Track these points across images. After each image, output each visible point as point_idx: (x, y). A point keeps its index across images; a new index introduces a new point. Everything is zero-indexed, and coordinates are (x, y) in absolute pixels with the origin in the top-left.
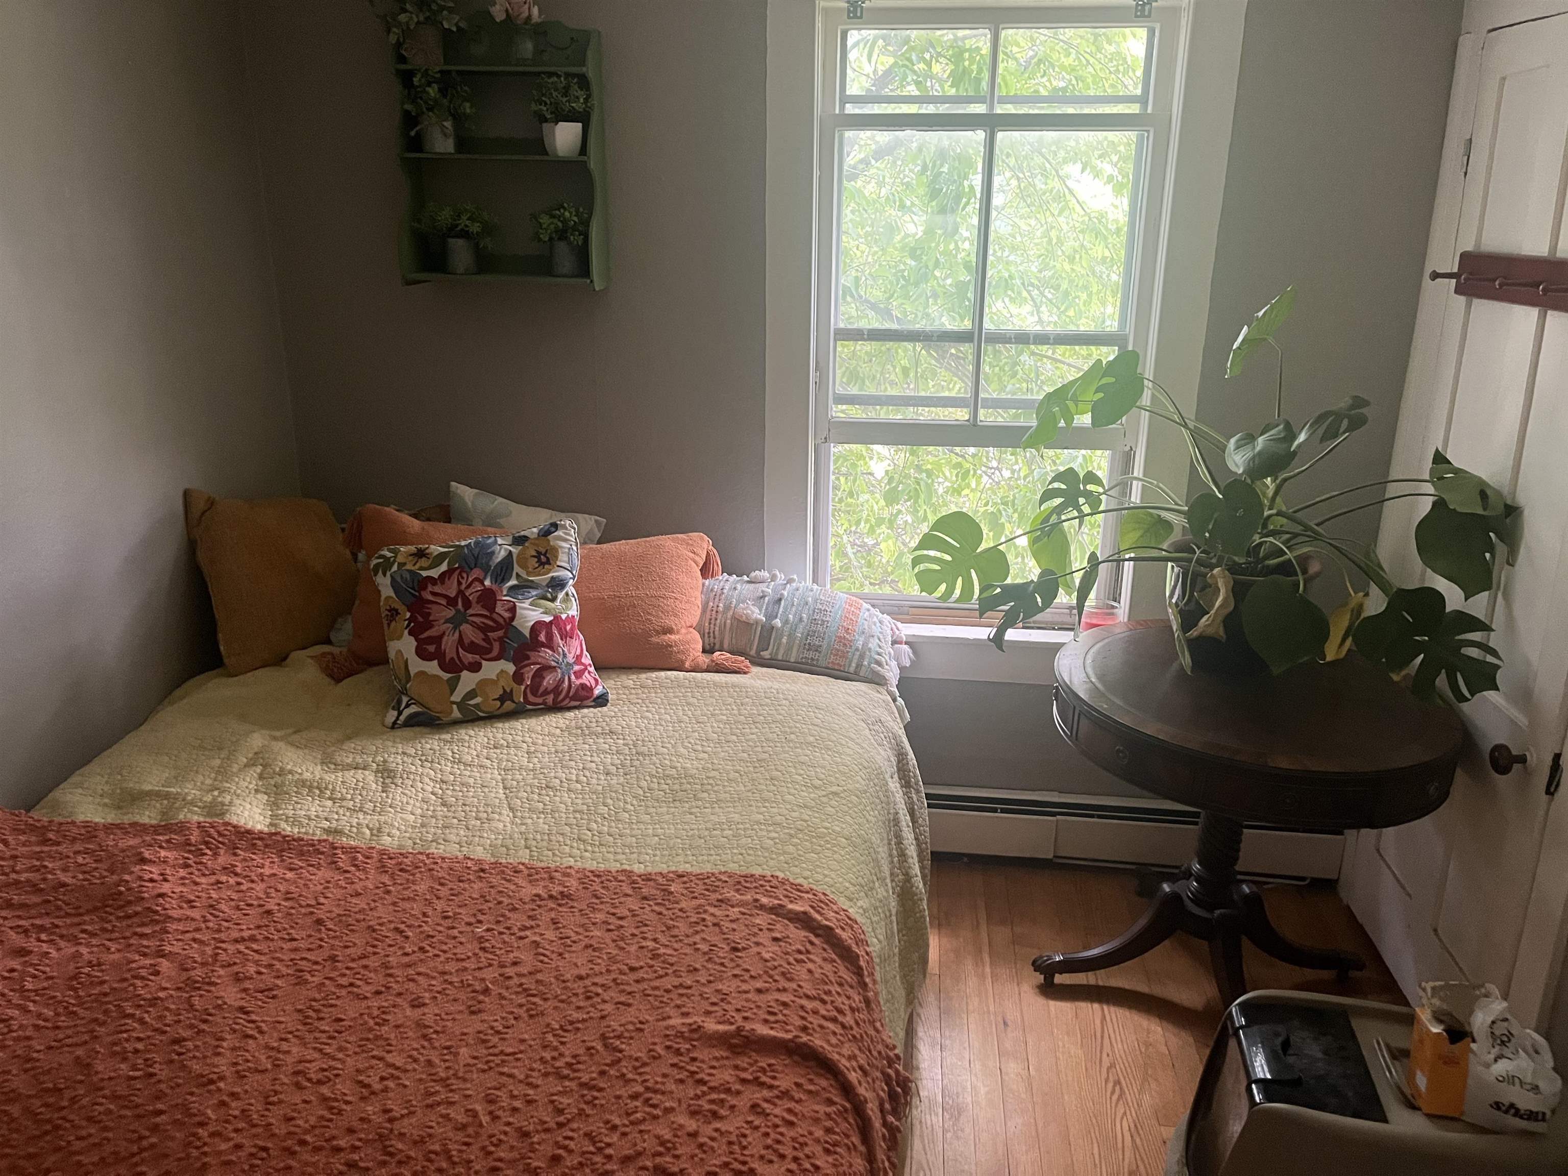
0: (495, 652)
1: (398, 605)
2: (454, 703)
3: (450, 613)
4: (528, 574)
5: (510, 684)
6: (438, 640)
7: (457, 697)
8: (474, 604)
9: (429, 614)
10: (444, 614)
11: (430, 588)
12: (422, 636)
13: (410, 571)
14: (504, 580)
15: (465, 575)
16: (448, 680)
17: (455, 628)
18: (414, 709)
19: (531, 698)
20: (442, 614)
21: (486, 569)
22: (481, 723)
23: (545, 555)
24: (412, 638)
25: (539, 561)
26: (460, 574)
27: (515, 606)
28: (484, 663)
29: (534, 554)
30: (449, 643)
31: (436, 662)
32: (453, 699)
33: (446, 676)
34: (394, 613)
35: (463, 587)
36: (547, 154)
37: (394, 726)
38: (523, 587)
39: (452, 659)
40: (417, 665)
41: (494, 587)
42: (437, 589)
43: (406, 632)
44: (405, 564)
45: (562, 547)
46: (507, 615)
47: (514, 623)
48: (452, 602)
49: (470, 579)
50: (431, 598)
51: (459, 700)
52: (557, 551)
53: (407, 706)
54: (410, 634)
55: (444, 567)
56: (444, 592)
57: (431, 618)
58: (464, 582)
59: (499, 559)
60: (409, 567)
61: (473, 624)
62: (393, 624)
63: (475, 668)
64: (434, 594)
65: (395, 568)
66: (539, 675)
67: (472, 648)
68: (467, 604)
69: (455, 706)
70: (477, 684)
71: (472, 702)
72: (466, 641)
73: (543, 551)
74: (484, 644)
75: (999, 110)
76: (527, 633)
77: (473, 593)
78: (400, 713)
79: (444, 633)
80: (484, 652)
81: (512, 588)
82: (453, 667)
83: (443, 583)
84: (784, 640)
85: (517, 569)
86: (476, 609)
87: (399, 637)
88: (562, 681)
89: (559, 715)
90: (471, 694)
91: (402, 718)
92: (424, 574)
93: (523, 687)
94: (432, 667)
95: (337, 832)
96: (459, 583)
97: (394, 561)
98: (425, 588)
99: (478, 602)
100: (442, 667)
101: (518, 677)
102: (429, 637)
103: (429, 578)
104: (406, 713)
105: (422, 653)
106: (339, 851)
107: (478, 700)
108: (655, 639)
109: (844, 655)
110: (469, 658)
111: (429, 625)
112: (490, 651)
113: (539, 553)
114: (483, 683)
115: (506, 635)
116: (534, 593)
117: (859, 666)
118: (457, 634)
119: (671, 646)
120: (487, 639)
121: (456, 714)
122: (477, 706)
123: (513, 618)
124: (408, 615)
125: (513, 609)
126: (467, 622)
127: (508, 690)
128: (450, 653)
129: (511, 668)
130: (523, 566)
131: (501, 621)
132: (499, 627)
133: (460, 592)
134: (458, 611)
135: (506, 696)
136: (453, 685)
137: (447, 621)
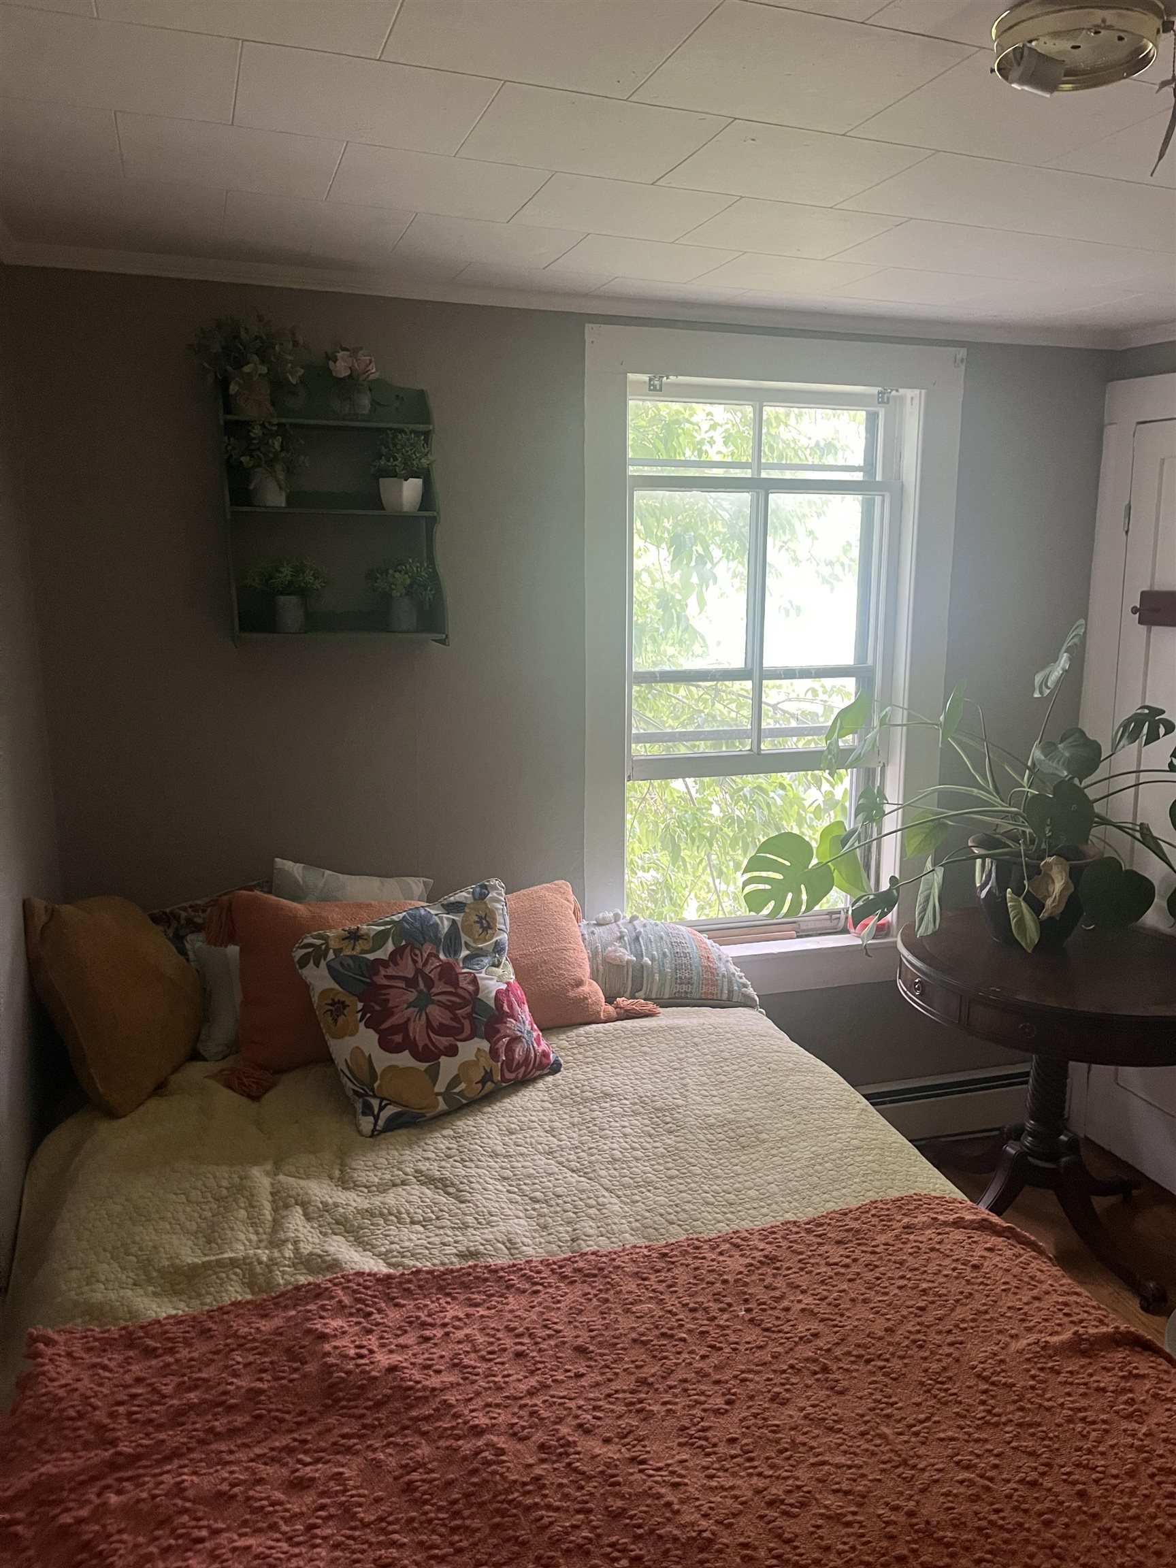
0: (467, 1032)
1: (344, 996)
2: (438, 1094)
3: (412, 996)
4: (475, 941)
5: (486, 1062)
6: (403, 1028)
7: (440, 1087)
8: (436, 982)
9: (387, 1001)
10: (405, 997)
11: (383, 972)
12: (383, 1027)
13: (351, 957)
14: (457, 952)
15: (418, 952)
16: (426, 1071)
17: (420, 1011)
18: (390, 1110)
19: (509, 1076)
20: (402, 998)
21: (436, 941)
22: (464, 1111)
23: (485, 919)
24: (371, 1032)
25: (482, 926)
26: (411, 951)
27: (475, 977)
28: (459, 1044)
29: (476, 919)
30: (417, 1030)
31: (407, 1052)
32: (437, 1090)
33: (423, 1066)
34: (338, 1008)
35: (420, 964)
36: (383, 509)
37: (374, 1134)
38: (476, 955)
39: (426, 1045)
40: (383, 1060)
41: (451, 960)
42: (391, 971)
43: (362, 1025)
44: (341, 949)
45: (497, 909)
46: (471, 988)
47: (479, 996)
48: (411, 983)
49: (425, 955)
50: (386, 982)
51: (443, 1090)
52: (495, 914)
53: (381, 1108)
54: (367, 1026)
55: (390, 946)
56: (401, 974)
57: (390, 1005)
58: (419, 959)
59: (446, 930)
60: (348, 952)
61: (440, 1003)
62: (341, 1019)
63: (452, 1051)
64: (388, 977)
65: (331, 955)
66: (509, 1049)
67: (443, 1030)
68: (430, 983)
69: (440, 1098)
70: (459, 1069)
71: (457, 1090)
72: (435, 1024)
73: (483, 915)
74: (454, 1024)
75: (764, 475)
76: (492, 1004)
77: (432, 969)
78: (376, 1118)
79: (409, 1019)
80: (454, 1031)
81: (466, 958)
82: (429, 1055)
83: (396, 964)
84: (657, 977)
85: (464, 938)
86: (440, 987)
87: (354, 1033)
88: (528, 1051)
89: (531, 1088)
90: (455, 1081)
91: (381, 1123)
92: (371, 957)
93: (499, 1064)
94: (404, 1059)
95: (473, 1254)
96: (415, 962)
97: (327, 949)
98: (377, 973)
99: (440, 979)
100: (417, 1056)
101: (494, 1053)
102: (392, 1026)
103: (378, 961)
104: (385, 1114)
105: (386, 1045)
106: (502, 1274)
107: (463, 1086)
108: (571, 994)
109: (714, 984)
110: (443, 1041)
111: (390, 1013)
112: (462, 1030)
113: (481, 918)
114: (465, 1066)
115: (473, 1011)
116: (486, 961)
117: (731, 992)
118: (424, 1016)
119: (587, 999)
120: (455, 1018)
121: (442, 1106)
122: (461, 1093)
123: (477, 990)
124: (360, 1006)
125: (474, 981)
126: (433, 1002)
127: (489, 1070)
128: (421, 1040)
129: (485, 1045)
130: (470, 935)
131: (467, 995)
132: (466, 1003)
133: (419, 971)
134: (421, 992)
135: (488, 1077)
136: (433, 1074)
137: (410, 1005)
